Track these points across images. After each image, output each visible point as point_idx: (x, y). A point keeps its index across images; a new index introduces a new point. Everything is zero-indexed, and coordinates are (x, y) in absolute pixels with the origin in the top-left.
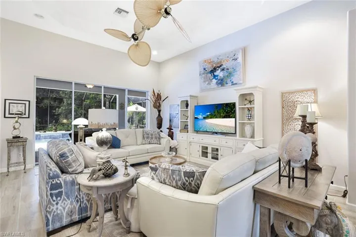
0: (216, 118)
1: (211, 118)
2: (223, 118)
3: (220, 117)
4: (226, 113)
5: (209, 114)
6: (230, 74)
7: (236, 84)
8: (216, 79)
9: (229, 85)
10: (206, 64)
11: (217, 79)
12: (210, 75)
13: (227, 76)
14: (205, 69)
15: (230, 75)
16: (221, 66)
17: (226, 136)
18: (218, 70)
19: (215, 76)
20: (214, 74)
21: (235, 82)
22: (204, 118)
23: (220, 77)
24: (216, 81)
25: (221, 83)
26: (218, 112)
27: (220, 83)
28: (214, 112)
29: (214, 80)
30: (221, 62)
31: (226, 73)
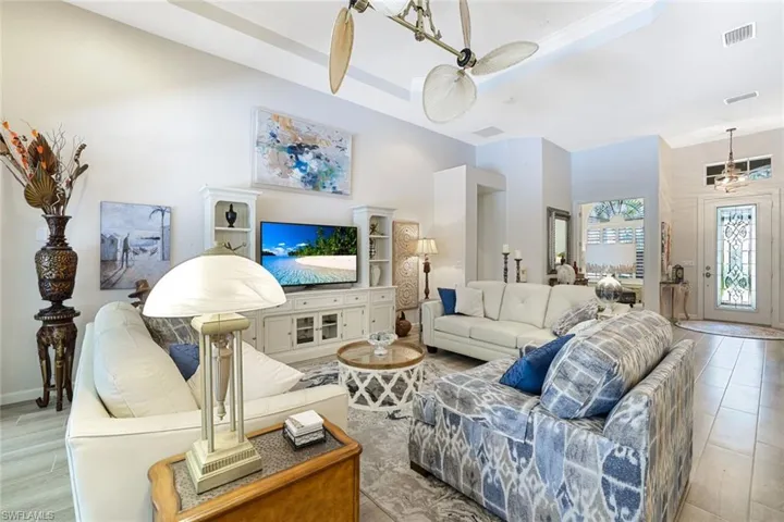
0: (322, 253)
1: (310, 254)
2: (335, 254)
3: (329, 253)
4: (343, 244)
5: (303, 245)
6: (331, 170)
7: (341, 193)
8: (302, 171)
9: (326, 190)
10: (277, 124)
11: (305, 171)
12: (288, 156)
13: (326, 172)
14: (274, 136)
15: (330, 173)
16: (314, 147)
17: (319, 289)
18: (307, 152)
19: (299, 164)
20: (297, 158)
21: (338, 189)
22: (292, 254)
23: (312, 169)
24: (302, 174)
25: (313, 182)
26: (325, 242)
27: (310, 182)
28: (317, 243)
29: (297, 170)
30: (315, 139)
31: (323, 166)
